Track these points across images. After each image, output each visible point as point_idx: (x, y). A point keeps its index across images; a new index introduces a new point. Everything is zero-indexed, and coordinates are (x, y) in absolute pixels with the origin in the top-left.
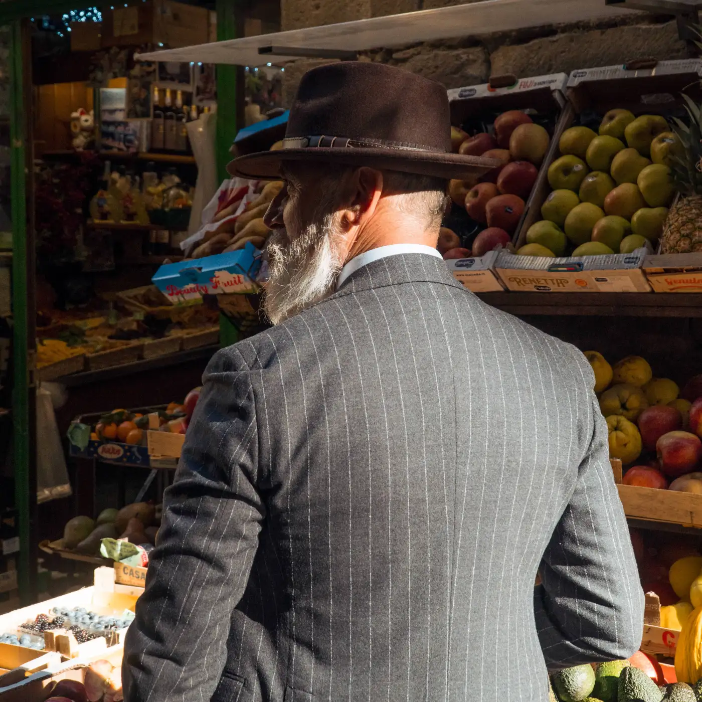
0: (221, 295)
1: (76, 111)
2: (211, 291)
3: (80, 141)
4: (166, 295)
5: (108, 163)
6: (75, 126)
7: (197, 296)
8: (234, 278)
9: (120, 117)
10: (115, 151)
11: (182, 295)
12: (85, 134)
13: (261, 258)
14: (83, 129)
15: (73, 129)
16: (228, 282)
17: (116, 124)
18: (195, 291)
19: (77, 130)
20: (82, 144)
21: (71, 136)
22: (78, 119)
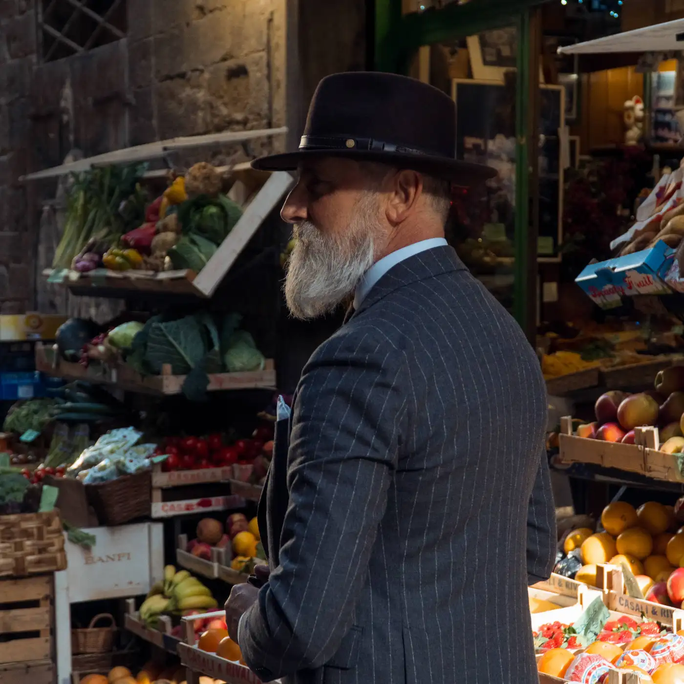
0: (636, 296)
1: (630, 99)
2: (628, 292)
3: (633, 133)
4: (591, 297)
5: (657, 157)
6: (629, 117)
7: (616, 297)
8: (644, 278)
9: (669, 105)
10: (671, 143)
11: (603, 296)
12: (640, 125)
13: (673, 257)
14: (638, 120)
15: (627, 120)
16: (640, 283)
17: (665, 112)
18: (613, 293)
19: (632, 120)
20: (636, 136)
21: (625, 128)
22: (632, 108)
